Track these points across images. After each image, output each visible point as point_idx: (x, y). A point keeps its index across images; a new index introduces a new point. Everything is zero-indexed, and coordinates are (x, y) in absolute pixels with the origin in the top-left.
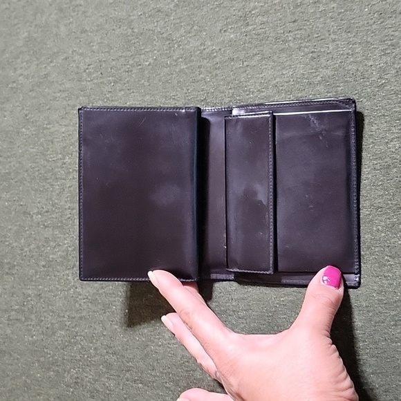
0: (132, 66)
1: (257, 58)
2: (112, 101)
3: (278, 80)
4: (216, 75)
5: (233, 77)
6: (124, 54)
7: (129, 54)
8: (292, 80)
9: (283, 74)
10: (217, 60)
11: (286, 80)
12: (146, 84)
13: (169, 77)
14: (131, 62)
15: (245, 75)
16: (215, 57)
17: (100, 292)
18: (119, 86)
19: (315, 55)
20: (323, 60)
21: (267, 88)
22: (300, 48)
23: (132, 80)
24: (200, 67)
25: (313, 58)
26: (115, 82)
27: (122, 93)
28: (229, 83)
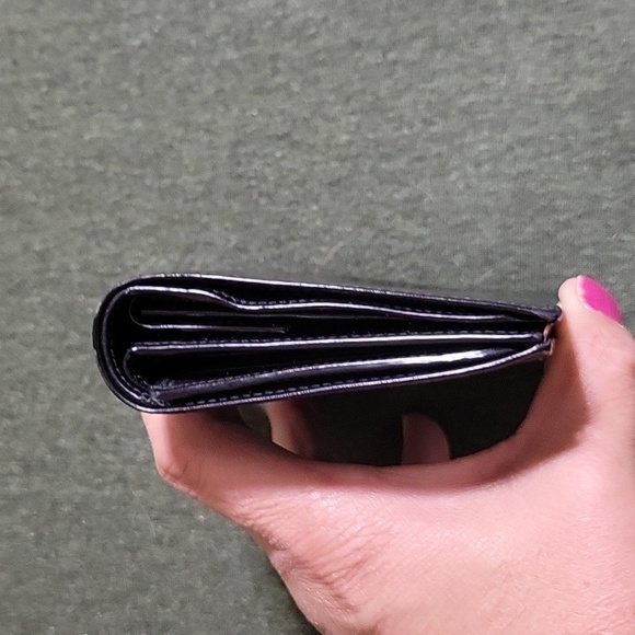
0: (97, 47)
1: (419, 45)
2: (45, 128)
3: (472, 97)
4: (317, 80)
5: (358, 86)
6: (76, 18)
7: (88, 17)
8: (505, 99)
9: (484, 85)
10: (319, 43)
11: (493, 97)
12: (134, 91)
13: (193, 79)
14: (94, 38)
15: (389, 82)
16: (313, 36)
17: (15, 591)
18: (61, 94)
19: (561, 43)
20: (580, 56)
21: (445, 115)
22: (525, 26)
23: (97, 81)
24: (274, 58)
25: (556, 51)
26: (52, 84)
27: (71, 110)
28: (348, 100)
